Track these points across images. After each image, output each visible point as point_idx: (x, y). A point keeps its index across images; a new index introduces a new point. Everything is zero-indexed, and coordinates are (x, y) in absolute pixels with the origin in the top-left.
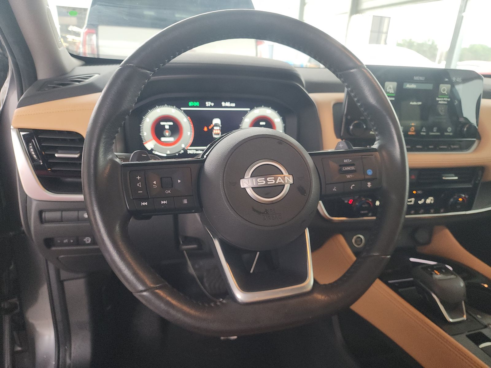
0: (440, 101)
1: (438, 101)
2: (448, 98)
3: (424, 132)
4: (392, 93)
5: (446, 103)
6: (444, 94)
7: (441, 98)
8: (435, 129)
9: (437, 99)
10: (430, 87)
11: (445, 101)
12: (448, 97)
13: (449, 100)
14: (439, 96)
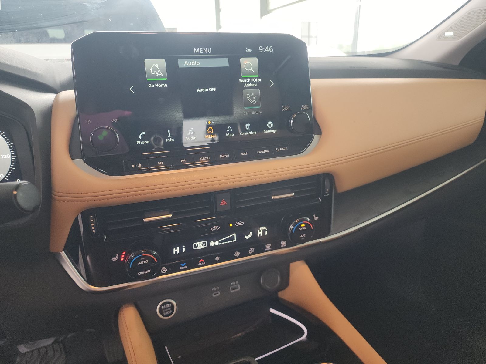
0: (247, 83)
1: (244, 83)
2: (258, 78)
3: (230, 132)
4: (160, 77)
5: (256, 85)
6: (250, 73)
7: (247, 78)
8: (247, 127)
9: (241, 81)
10: (224, 63)
11: (253, 83)
12: (257, 76)
13: (260, 80)
14: (243, 77)
